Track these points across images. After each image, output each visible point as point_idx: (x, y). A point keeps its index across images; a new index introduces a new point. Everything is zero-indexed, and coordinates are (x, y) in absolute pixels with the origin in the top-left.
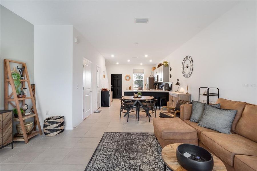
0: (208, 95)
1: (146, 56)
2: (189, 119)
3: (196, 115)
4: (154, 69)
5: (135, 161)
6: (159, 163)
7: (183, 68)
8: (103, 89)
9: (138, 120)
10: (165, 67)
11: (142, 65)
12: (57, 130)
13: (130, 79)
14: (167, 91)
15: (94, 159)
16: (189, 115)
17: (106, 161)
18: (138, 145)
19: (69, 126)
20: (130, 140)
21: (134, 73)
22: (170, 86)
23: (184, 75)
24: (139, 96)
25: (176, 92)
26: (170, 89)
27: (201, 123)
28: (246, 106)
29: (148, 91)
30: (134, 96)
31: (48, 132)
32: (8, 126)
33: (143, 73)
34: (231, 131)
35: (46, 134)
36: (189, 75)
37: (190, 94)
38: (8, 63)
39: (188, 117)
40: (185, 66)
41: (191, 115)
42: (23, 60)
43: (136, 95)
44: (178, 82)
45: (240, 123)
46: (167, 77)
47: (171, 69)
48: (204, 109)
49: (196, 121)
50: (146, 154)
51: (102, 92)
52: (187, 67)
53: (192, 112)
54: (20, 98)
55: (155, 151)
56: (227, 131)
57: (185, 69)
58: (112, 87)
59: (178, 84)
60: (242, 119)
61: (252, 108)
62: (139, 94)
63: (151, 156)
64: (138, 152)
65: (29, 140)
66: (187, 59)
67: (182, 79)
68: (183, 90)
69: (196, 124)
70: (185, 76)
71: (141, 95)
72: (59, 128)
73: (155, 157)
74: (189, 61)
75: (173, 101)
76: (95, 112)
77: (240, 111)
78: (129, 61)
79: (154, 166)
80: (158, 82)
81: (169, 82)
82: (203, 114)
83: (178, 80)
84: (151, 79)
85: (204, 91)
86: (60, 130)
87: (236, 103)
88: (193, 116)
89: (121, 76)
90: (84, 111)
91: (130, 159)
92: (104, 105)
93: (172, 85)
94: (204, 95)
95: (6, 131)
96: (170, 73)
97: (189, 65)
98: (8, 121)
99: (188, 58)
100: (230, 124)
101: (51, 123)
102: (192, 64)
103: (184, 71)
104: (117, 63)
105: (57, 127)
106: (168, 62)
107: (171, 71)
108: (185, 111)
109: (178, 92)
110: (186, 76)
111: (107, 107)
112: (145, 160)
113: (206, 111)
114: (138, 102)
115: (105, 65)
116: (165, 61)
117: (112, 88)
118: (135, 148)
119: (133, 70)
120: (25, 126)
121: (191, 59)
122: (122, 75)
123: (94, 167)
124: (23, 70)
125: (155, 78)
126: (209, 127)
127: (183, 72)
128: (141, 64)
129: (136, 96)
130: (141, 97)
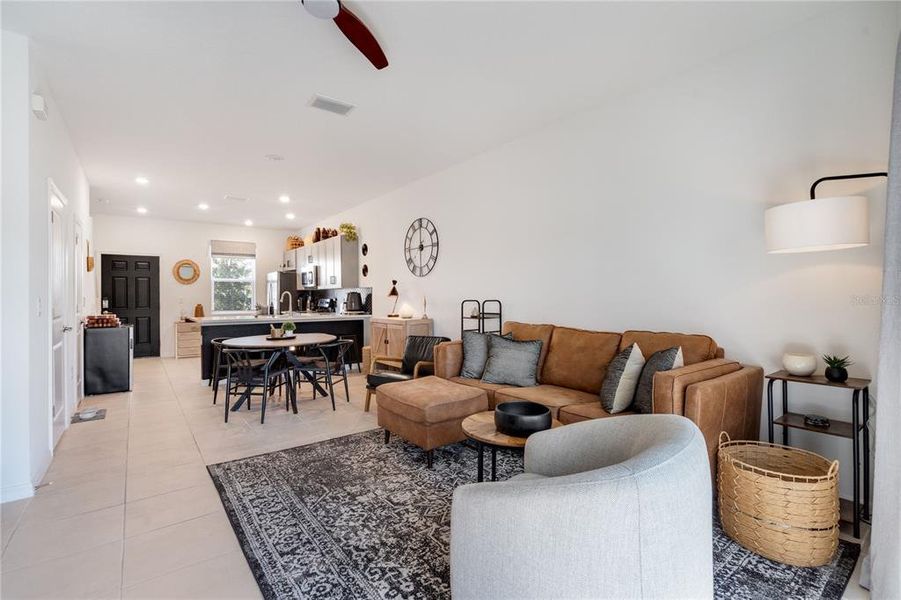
0: (481, 316)
1: (285, 199)
2: (459, 374)
3: (475, 363)
4: (298, 243)
5: (371, 495)
6: (425, 480)
7: (408, 250)
8: (86, 318)
9: (296, 412)
10: (348, 240)
11: (253, 227)
13: (196, 275)
14: (355, 317)
15: (248, 531)
16: (458, 365)
17: (293, 522)
18: (349, 466)
20: (314, 462)
21: (213, 254)
22: (363, 301)
23: (411, 268)
24: (289, 333)
25: (390, 316)
26: (366, 308)
27: (487, 376)
28: (555, 332)
30: (270, 336)
33: (254, 256)
34: (537, 381)
36: (425, 270)
37: (432, 320)
39: (457, 371)
40: (416, 244)
41: (462, 365)
43: (277, 333)
44: (394, 289)
45: (549, 364)
46: (353, 271)
47: (365, 249)
48: (489, 347)
49: (475, 375)
50: (385, 474)
51: (85, 332)
52: (421, 248)
53: (463, 358)
55: (400, 465)
56: (533, 381)
57: (415, 253)
58: (104, 310)
59: (394, 292)
60: (551, 354)
61: (563, 333)
62: (288, 328)
63: (400, 476)
64: (362, 478)
66: (421, 226)
67: (406, 280)
68: (408, 309)
69: (477, 381)
70: (413, 271)
71: (294, 332)
73: (408, 475)
74: (425, 235)
75: (386, 342)
77: (545, 341)
78: (204, 207)
79: (419, 488)
80: (319, 288)
81: (357, 287)
82: (489, 355)
83: (395, 282)
84: (288, 279)
85: (471, 309)
87: (539, 329)
88: (468, 364)
89: (152, 263)
91: (353, 497)
92: (99, 388)
93: (369, 297)
94: (473, 317)
96: (363, 260)
97: (427, 242)
99: (424, 225)
100: (535, 367)
102: (435, 241)
103: (410, 259)
104: (142, 210)
106: (354, 228)
107: (365, 254)
108: (450, 356)
109: (397, 316)
110: (418, 270)
111: (122, 395)
112: (391, 486)
113: (494, 350)
114: (284, 355)
116: (347, 222)
118: (347, 473)
119: (212, 241)
121: (431, 229)
122: (158, 258)
125: (304, 274)
126: (502, 381)
127: (410, 261)
128: (249, 223)
129: (277, 335)
130: (293, 338)
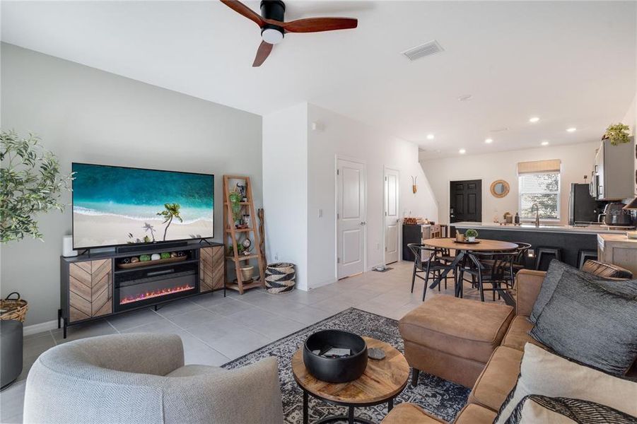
8: (406, 219)
11: (550, 146)
12: (280, 286)
13: (506, 190)
15: (289, 338)
19: (303, 285)
21: (519, 173)
24: (471, 239)
29: (571, 227)
30: (455, 239)
31: (269, 285)
32: (219, 265)
33: (559, 171)
35: (268, 288)
38: (226, 180)
42: (245, 172)
43: (461, 237)
51: (403, 226)
54: (240, 228)
58: (451, 214)
62: (471, 234)
65: (246, 291)
71: (477, 238)
72: (283, 283)
76: (376, 270)
78: (489, 141)
80: (599, 198)
84: (581, 190)
86: (285, 286)
89: (478, 183)
90: (338, 262)
92: (408, 258)
95: (216, 272)
98: (219, 259)
101: (271, 272)
104: (462, 151)
105: (279, 280)
106: (626, 128)
114: (466, 256)
115: (419, 162)
116: (615, 123)
117: (451, 218)
119: (519, 163)
120: (242, 271)
122: (480, 180)
123: (279, 347)
124: (245, 188)
128: (545, 143)
129: (461, 240)
130: (477, 243)
